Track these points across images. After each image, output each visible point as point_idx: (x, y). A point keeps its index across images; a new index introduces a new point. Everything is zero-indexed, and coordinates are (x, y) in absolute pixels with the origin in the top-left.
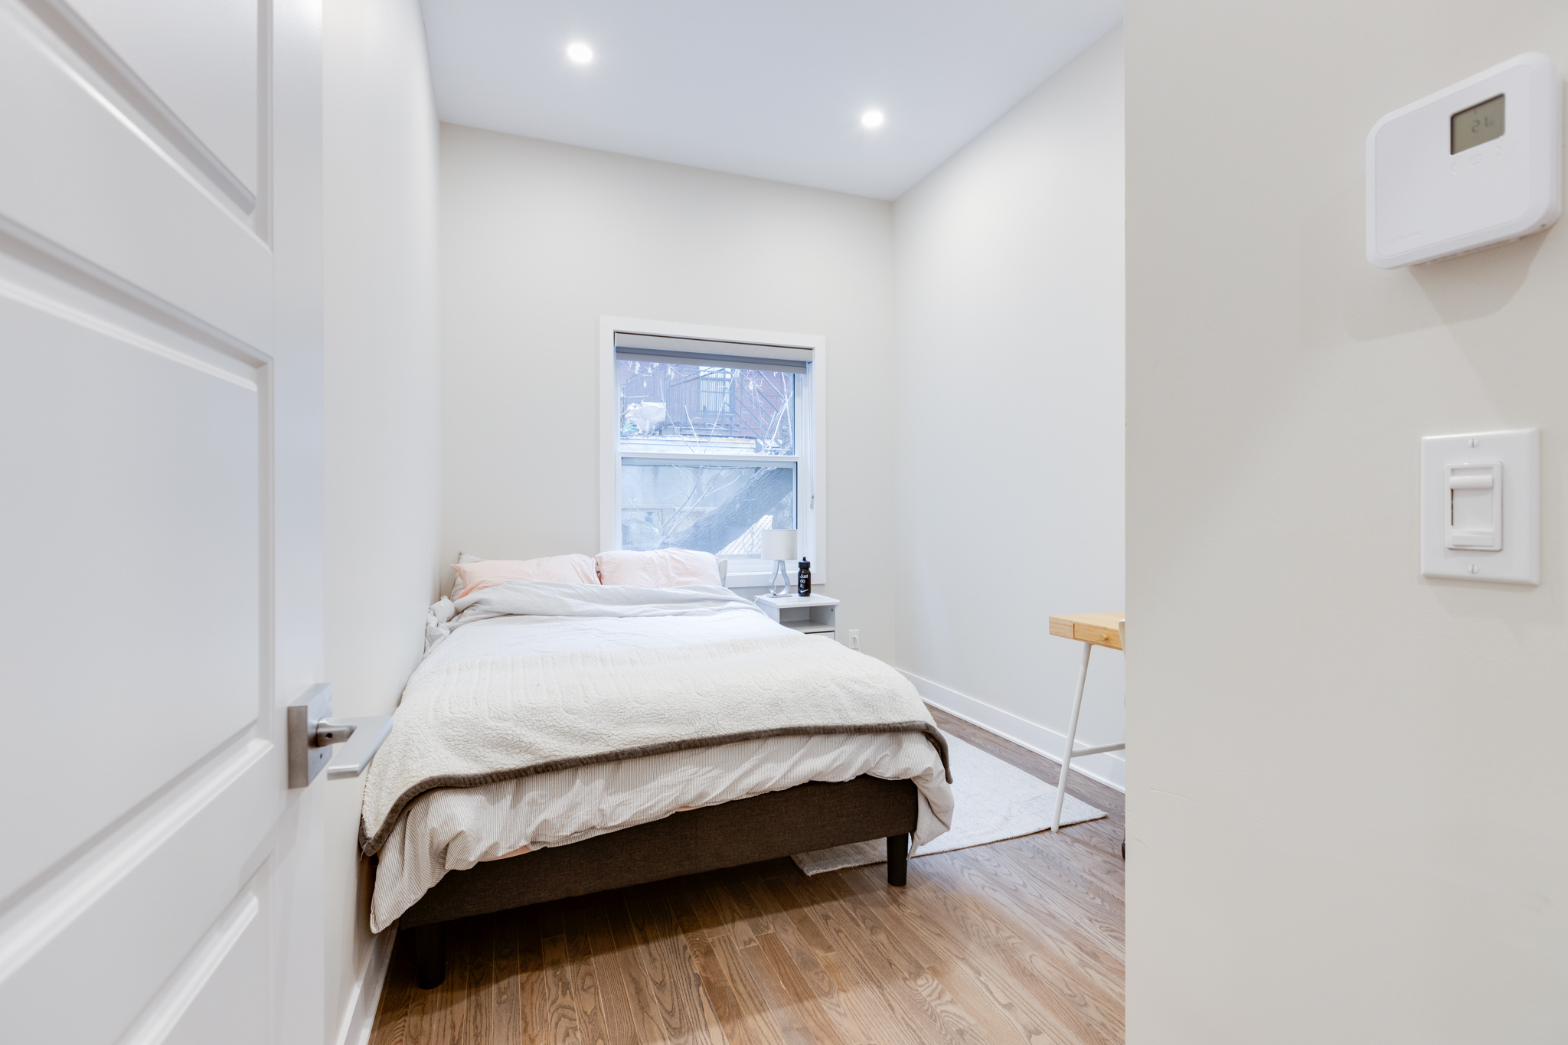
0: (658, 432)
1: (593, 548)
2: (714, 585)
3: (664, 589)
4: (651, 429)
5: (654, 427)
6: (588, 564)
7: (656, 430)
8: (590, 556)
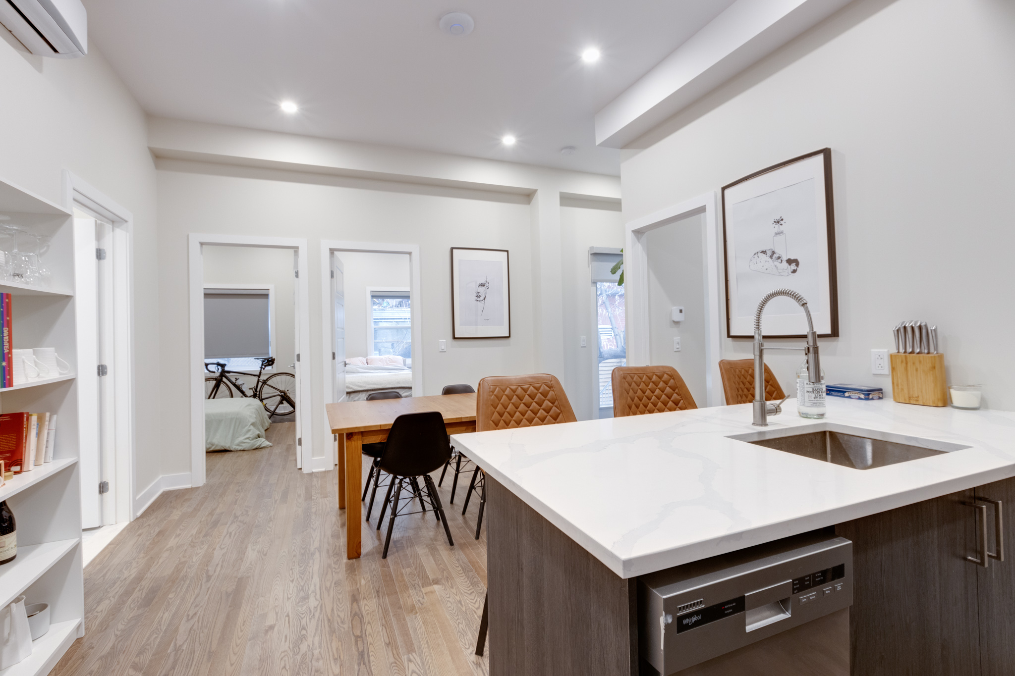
0: (399, 306)
1: (365, 355)
2: (401, 366)
3: (386, 366)
4: (396, 304)
5: (397, 303)
6: (364, 360)
7: (398, 305)
8: (365, 358)
